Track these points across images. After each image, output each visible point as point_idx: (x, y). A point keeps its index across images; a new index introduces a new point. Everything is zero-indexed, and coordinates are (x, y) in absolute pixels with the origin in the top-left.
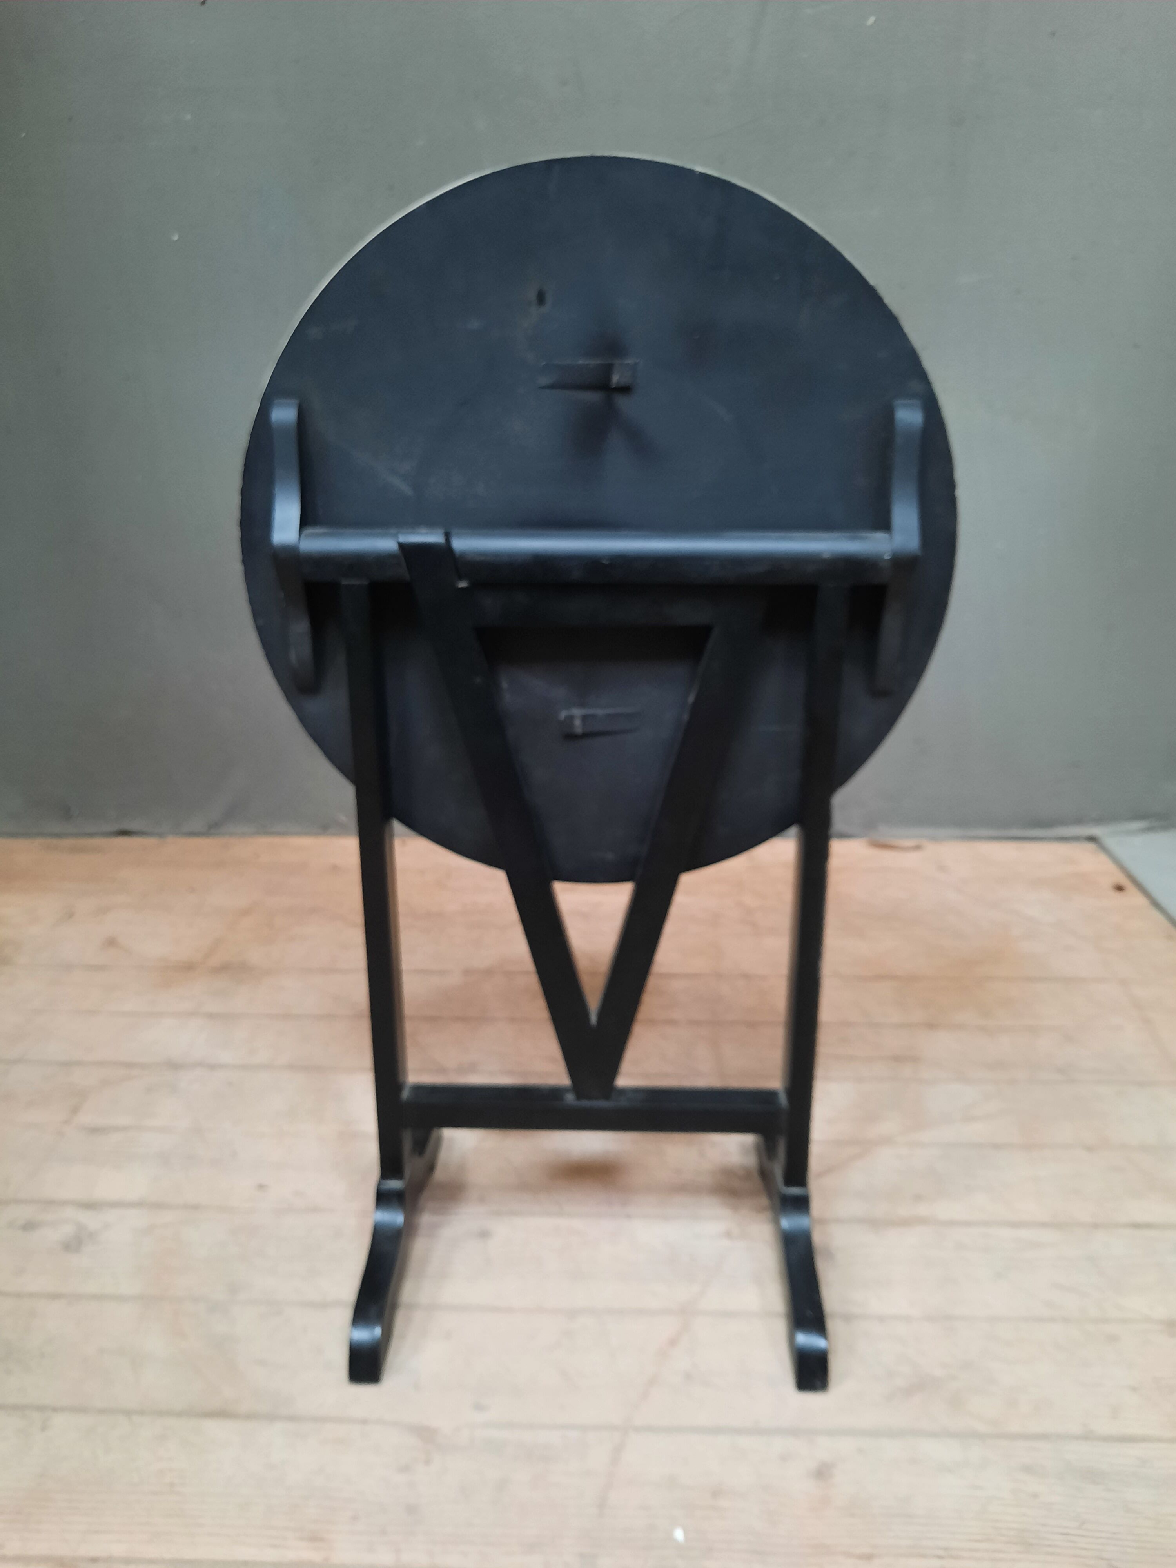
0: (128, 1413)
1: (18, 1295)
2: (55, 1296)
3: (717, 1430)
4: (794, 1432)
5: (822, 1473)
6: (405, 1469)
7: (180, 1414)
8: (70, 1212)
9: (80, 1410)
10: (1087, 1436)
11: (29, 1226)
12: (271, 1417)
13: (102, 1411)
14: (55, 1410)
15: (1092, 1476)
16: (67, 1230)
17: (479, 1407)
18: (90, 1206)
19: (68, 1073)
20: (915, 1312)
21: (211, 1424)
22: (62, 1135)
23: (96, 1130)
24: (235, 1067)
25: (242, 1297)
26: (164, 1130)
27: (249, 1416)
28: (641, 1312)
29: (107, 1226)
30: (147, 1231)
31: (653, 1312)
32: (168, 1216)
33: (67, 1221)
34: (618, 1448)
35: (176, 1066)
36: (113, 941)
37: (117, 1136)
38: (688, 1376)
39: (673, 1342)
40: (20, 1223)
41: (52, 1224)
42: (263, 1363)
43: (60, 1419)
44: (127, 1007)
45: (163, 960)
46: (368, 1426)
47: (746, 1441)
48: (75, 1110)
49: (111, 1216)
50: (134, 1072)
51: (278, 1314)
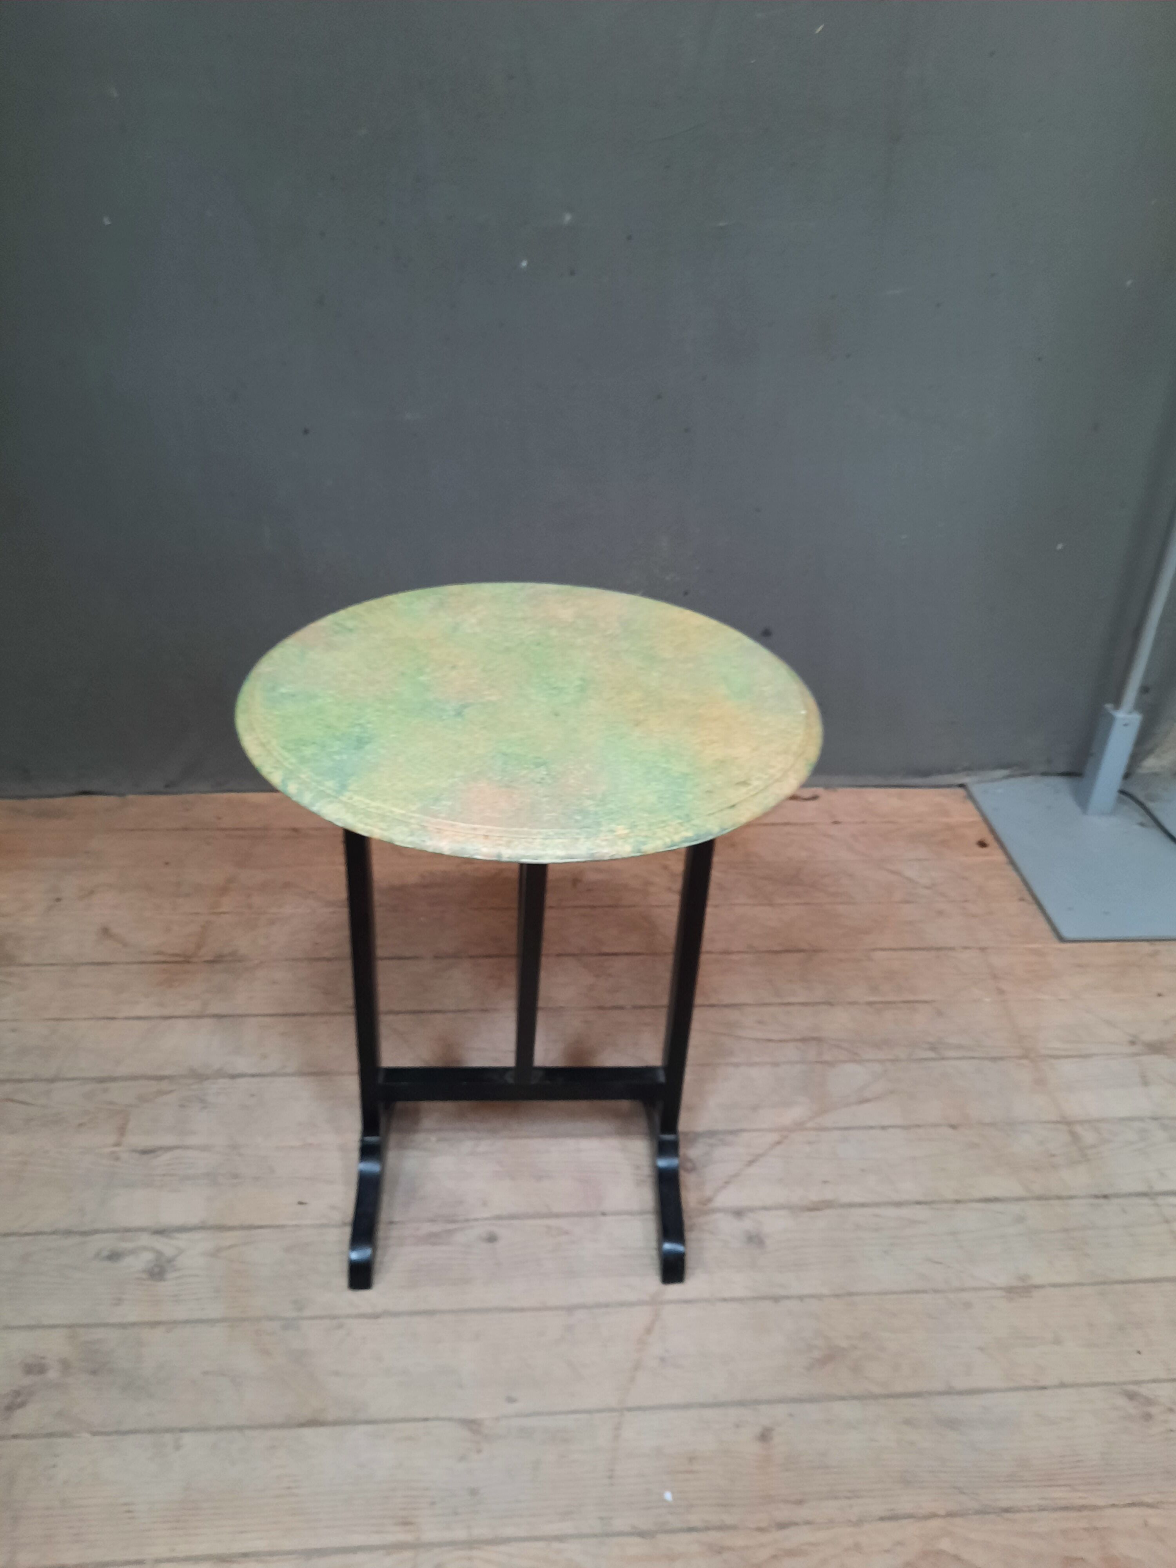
0: (240, 1428)
1: (123, 1326)
2: (154, 1324)
3: (687, 1406)
4: (742, 1403)
5: (765, 1436)
6: (462, 1458)
7: (281, 1426)
8: (145, 1240)
9: (204, 1429)
10: (949, 1392)
11: (114, 1256)
12: (352, 1422)
13: (220, 1429)
14: (183, 1430)
15: (952, 1424)
16: (147, 1257)
17: (511, 1400)
18: (161, 1232)
19: (105, 1091)
20: (825, 1291)
21: (307, 1432)
22: (117, 1159)
23: (145, 1152)
24: (253, 1076)
25: (307, 1313)
26: (204, 1148)
27: (336, 1423)
28: (622, 1304)
29: (181, 1251)
30: (216, 1253)
31: (632, 1304)
32: (230, 1238)
33: (145, 1248)
34: (618, 1428)
35: (199, 1076)
36: (106, 932)
37: (166, 1157)
38: (663, 1360)
39: (649, 1331)
40: (105, 1253)
41: (133, 1252)
42: (337, 1373)
43: (187, 1439)
44: (139, 1011)
45: (159, 953)
46: (429, 1423)
47: (709, 1413)
48: (122, 1131)
49: (181, 1241)
50: (164, 1085)
51: (340, 1326)
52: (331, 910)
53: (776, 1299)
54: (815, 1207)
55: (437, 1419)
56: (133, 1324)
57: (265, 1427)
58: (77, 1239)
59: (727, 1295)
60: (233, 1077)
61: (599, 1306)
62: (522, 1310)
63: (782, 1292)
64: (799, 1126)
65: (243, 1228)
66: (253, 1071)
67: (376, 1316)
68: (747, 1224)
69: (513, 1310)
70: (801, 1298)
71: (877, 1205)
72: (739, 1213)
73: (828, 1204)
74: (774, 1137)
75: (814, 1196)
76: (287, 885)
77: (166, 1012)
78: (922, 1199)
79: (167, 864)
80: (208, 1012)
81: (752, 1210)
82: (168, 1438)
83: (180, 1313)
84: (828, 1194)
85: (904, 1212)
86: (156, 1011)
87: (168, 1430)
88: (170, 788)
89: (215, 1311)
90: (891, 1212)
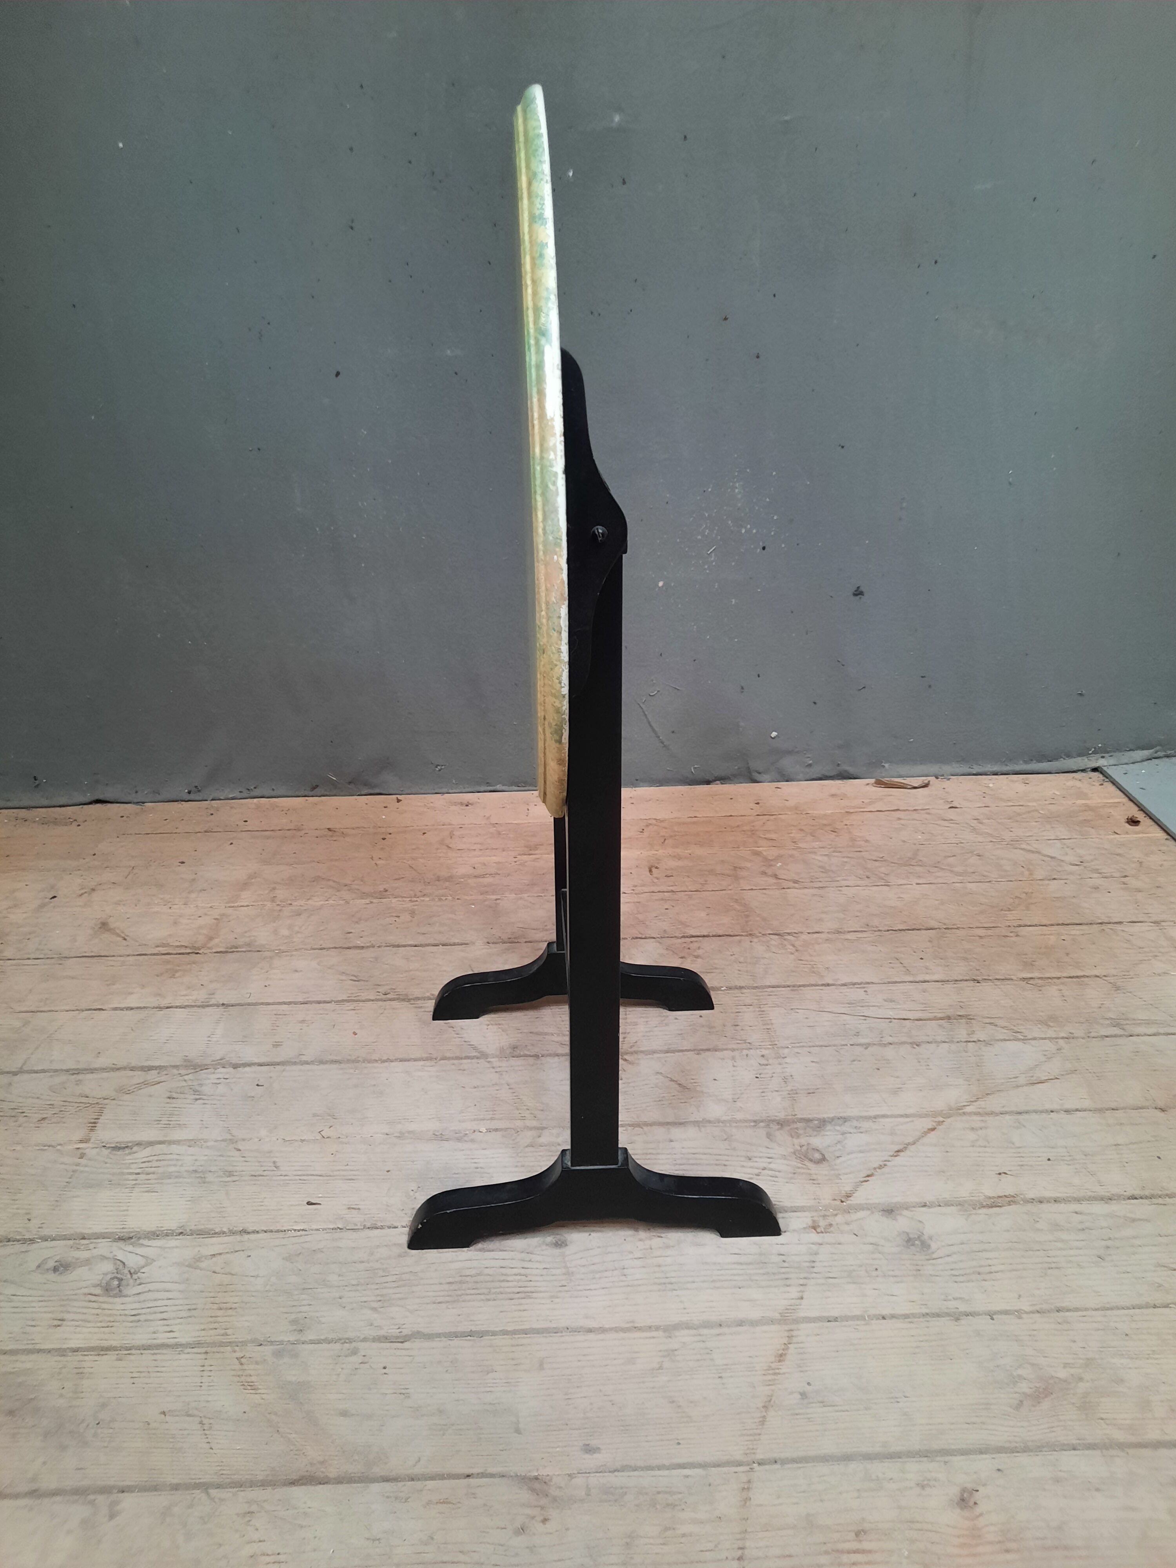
0: (205, 1487)
1: (62, 1352)
2: (103, 1350)
4: (926, 1454)
5: (965, 1500)
6: (522, 1530)
7: (264, 1484)
8: (104, 1247)
11: (61, 1267)
12: (365, 1479)
13: (176, 1487)
14: (124, 1490)
16: (104, 1268)
17: (589, 1449)
18: (126, 1238)
19: (78, 1082)
20: (1025, 1305)
21: (297, 1492)
22: (82, 1156)
23: (117, 1148)
24: (261, 1065)
25: (310, 1336)
26: (192, 1143)
27: (339, 1480)
28: (741, 1323)
29: (149, 1261)
30: (194, 1263)
31: (754, 1323)
32: (214, 1245)
33: (104, 1258)
34: (747, 1488)
35: (196, 1067)
36: (104, 926)
37: (144, 1153)
38: (803, 1395)
39: (781, 1357)
40: (51, 1264)
41: (87, 1262)
42: (344, 1414)
43: (128, 1502)
44: (132, 1001)
45: (163, 945)
46: (471, 1480)
47: (878, 1469)
48: (93, 1126)
49: (151, 1248)
50: (152, 1075)
51: (355, 1352)
52: (368, 901)
53: (957, 1317)
54: (994, 1203)
55: (483, 1475)
56: (76, 1350)
57: (240, 1485)
58: (18, 1247)
59: (886, 1312)
60: (236, 1066)
61: (707, 1325)
62: (603, 1330)
63: (963, 1308)
64: (958, 1111)
65: (233, 1233)
66: (263, 1060)
67: (403, 1339)
68: (903, 1223)
69: (590, 1331)
70: (991, 1315)
71: (1078, 1200)
72: (889, 1211)
73: (1011, 1200)
74: (928, 1123)
75: (990, 1188)
76: (317, 879)
77: (164, 1003)
78: (1137, 1192)
79: (183, 863)
80: (213, 1002)
81: (906, 1207)
82: (102, 1500)
83: (141, 1337)
84: (1007, 1187)
85: (1115, 1207)
86: (153, 1001)
87: (105, 1490)
88: (194, 794)
89: (184, 1333)
90: (1098, 1208)
